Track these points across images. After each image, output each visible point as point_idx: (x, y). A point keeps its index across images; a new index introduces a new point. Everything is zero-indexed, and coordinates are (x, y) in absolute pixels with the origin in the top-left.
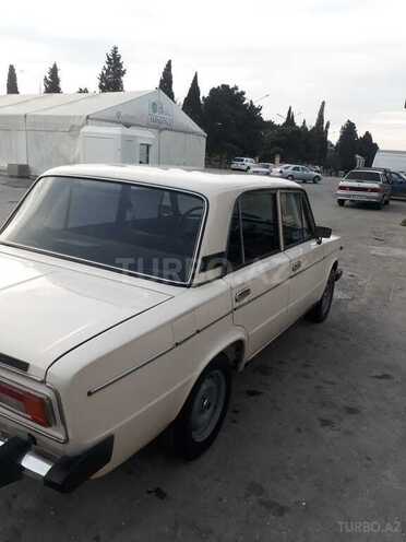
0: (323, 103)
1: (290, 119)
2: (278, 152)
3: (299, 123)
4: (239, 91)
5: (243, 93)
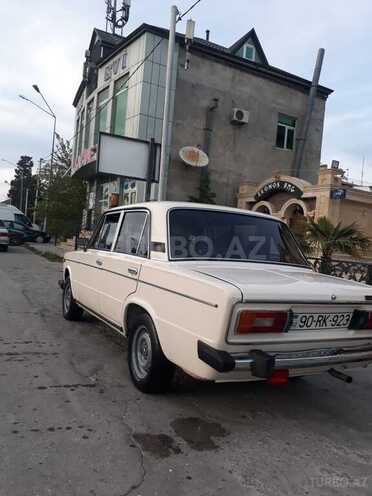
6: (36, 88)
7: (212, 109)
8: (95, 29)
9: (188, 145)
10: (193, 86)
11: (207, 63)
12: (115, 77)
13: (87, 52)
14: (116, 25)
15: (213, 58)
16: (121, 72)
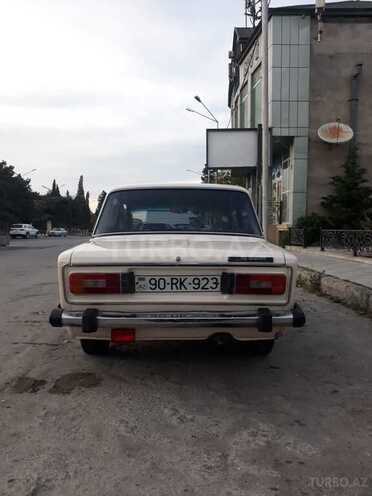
0: (82, 177)
1: (55, 190)
2: (49, 219)
3: (63, 194)
4: (8, 165)
5: (11, 168)
6: (197, 98)
7: (355, 77)
8: (236, 28)
9: (330, 121)
10: (331, 57)
11: (347, 27)
12: (251, 70)
13: (230, 53)
14: (255, 18)
15: (353, 19)
16: (256, 63)
